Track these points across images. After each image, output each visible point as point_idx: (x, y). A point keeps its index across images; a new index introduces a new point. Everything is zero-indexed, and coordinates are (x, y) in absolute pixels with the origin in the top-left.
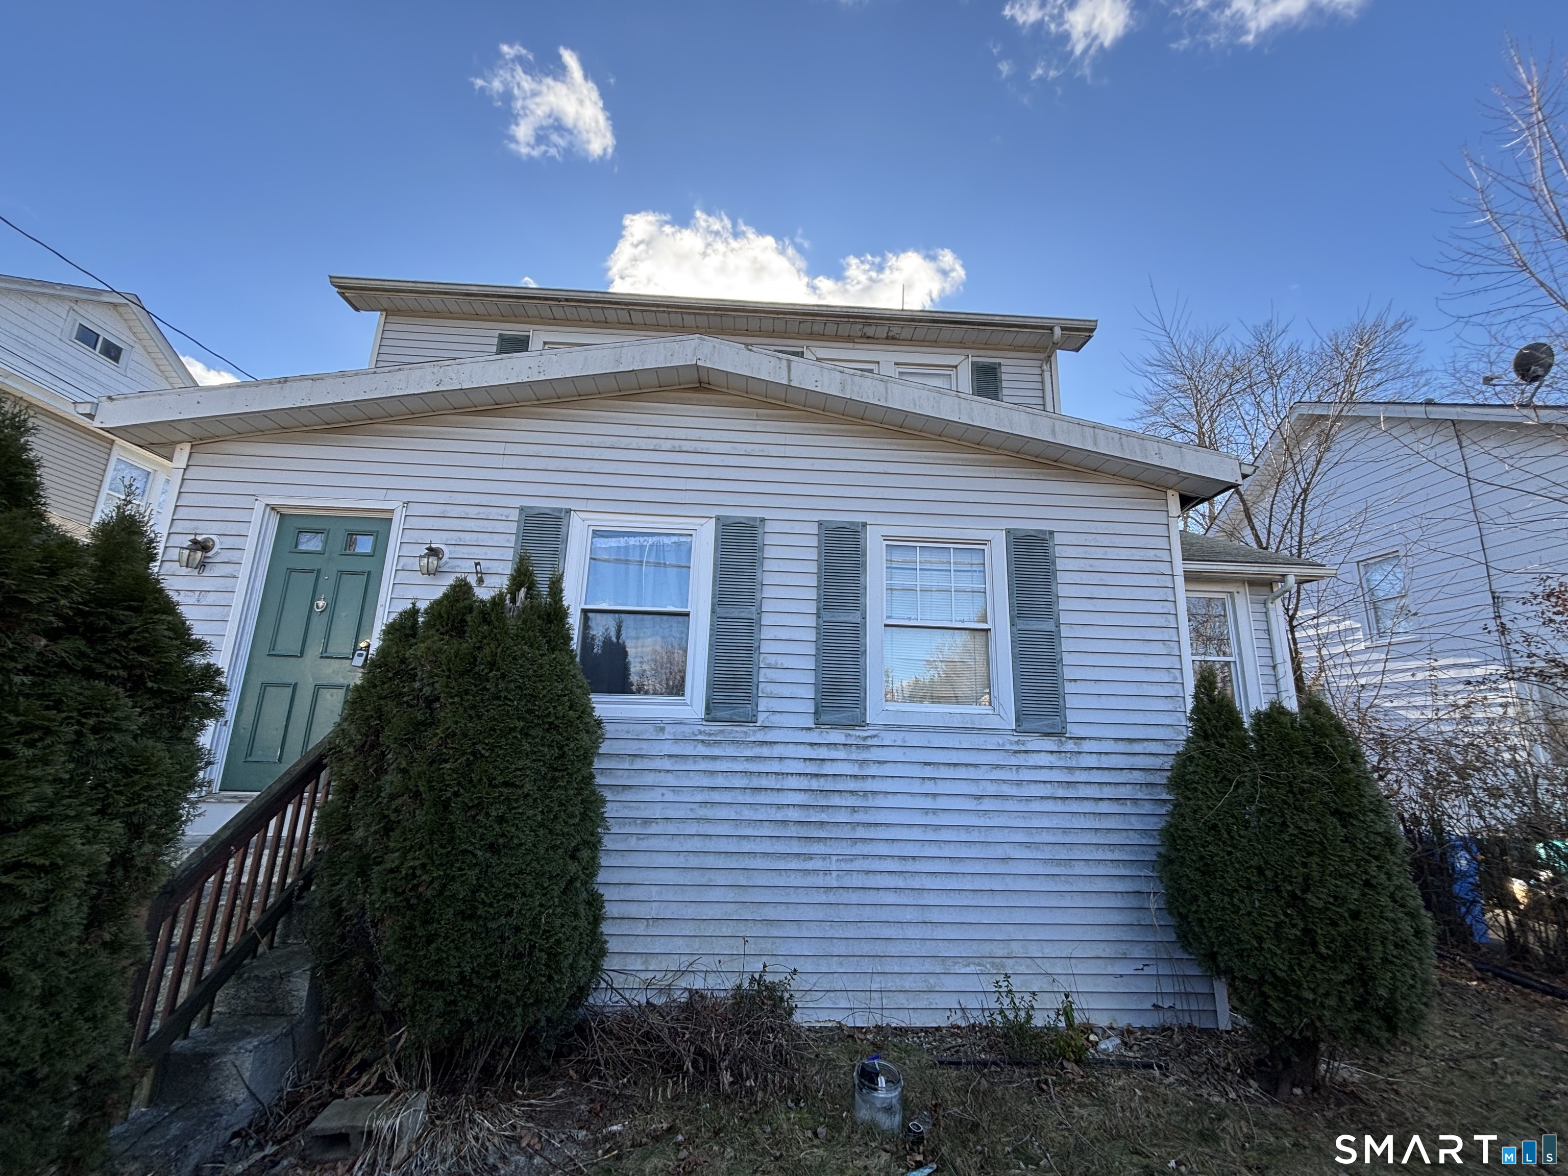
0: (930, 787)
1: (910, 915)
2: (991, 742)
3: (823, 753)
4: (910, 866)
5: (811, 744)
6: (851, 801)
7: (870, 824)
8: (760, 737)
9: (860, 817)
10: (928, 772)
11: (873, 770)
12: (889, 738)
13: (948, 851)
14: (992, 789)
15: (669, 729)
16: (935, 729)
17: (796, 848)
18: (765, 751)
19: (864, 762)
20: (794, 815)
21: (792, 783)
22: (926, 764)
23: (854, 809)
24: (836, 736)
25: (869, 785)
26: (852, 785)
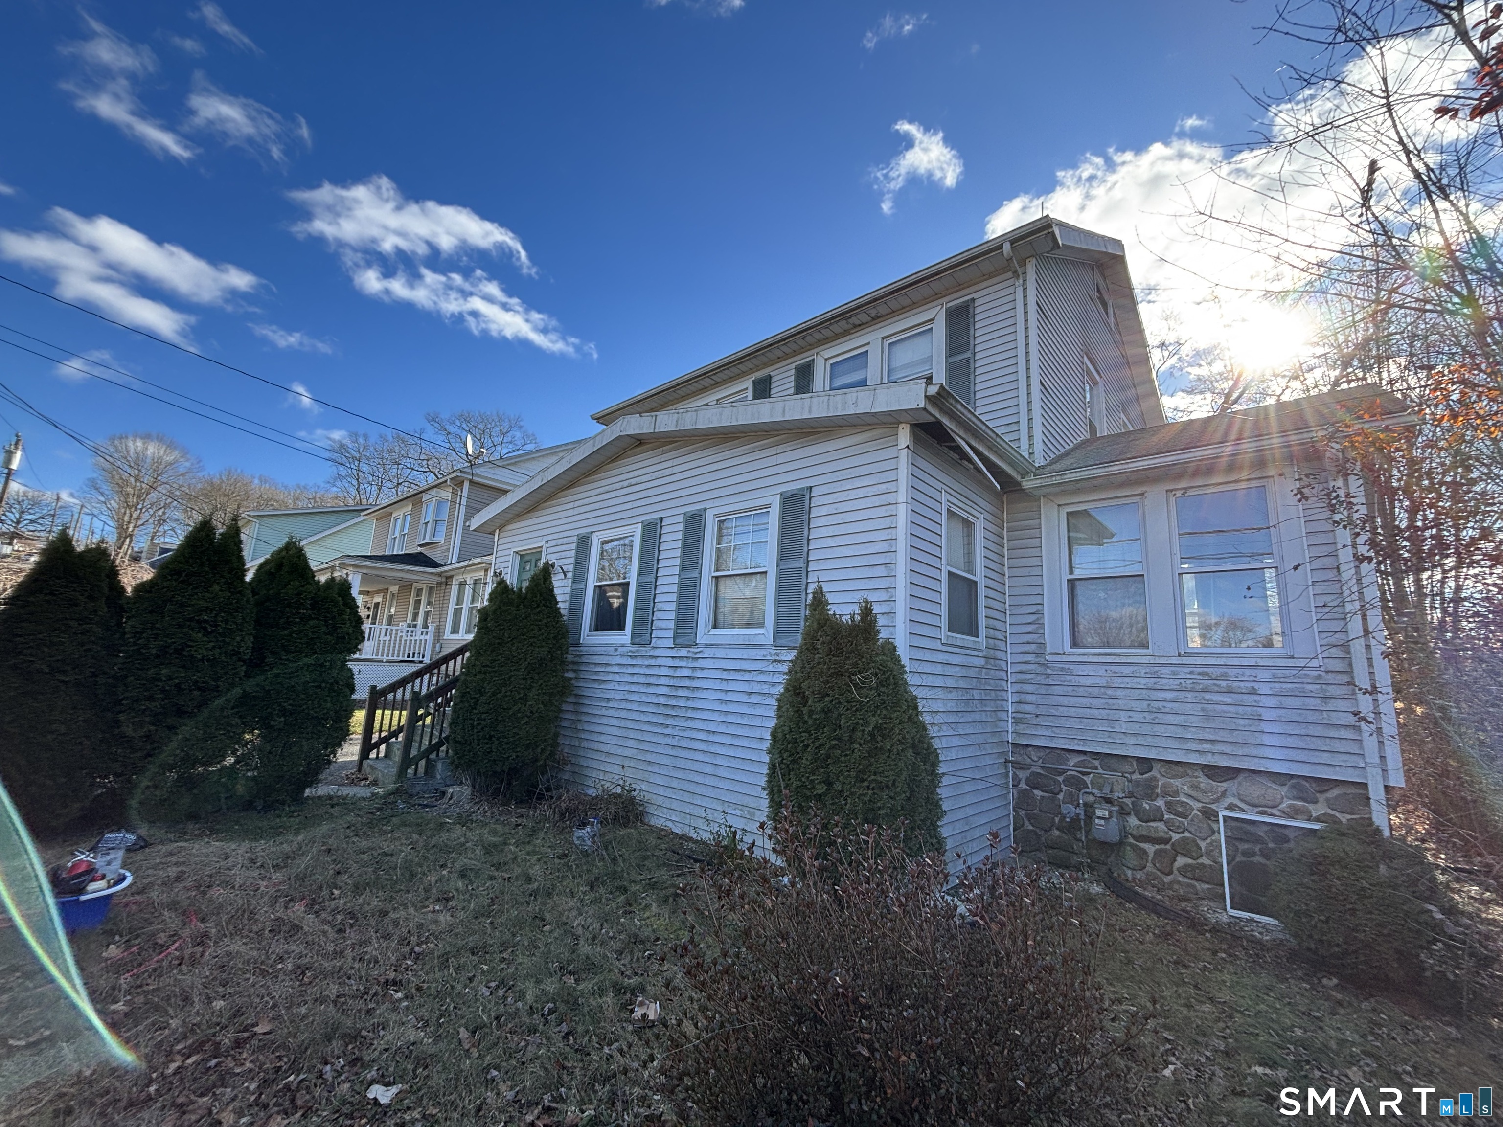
0: (724, 686)
1: (709, 769)
2: (759, 654)
3: (677, 663)
4: (711, 738)
5: (673, 657)
6: (686, 693)
7: (694, 708)
8: (652, 653)
9: (690, 704)
10: (725, 675)
11: (698, 674)
12: (708, 653)
13: (731, 730)
14: (757, 688)
15: (620, 649)
16: (730, 646)
17: (661, 720)
18: (652, 662)
19: (694, 669)
20: (662, 700)
21: (663, 681)
22: (725, 670)
23: (688, 698)
24: (683, 652)
25: (696, 684)
26: (687, 683)
